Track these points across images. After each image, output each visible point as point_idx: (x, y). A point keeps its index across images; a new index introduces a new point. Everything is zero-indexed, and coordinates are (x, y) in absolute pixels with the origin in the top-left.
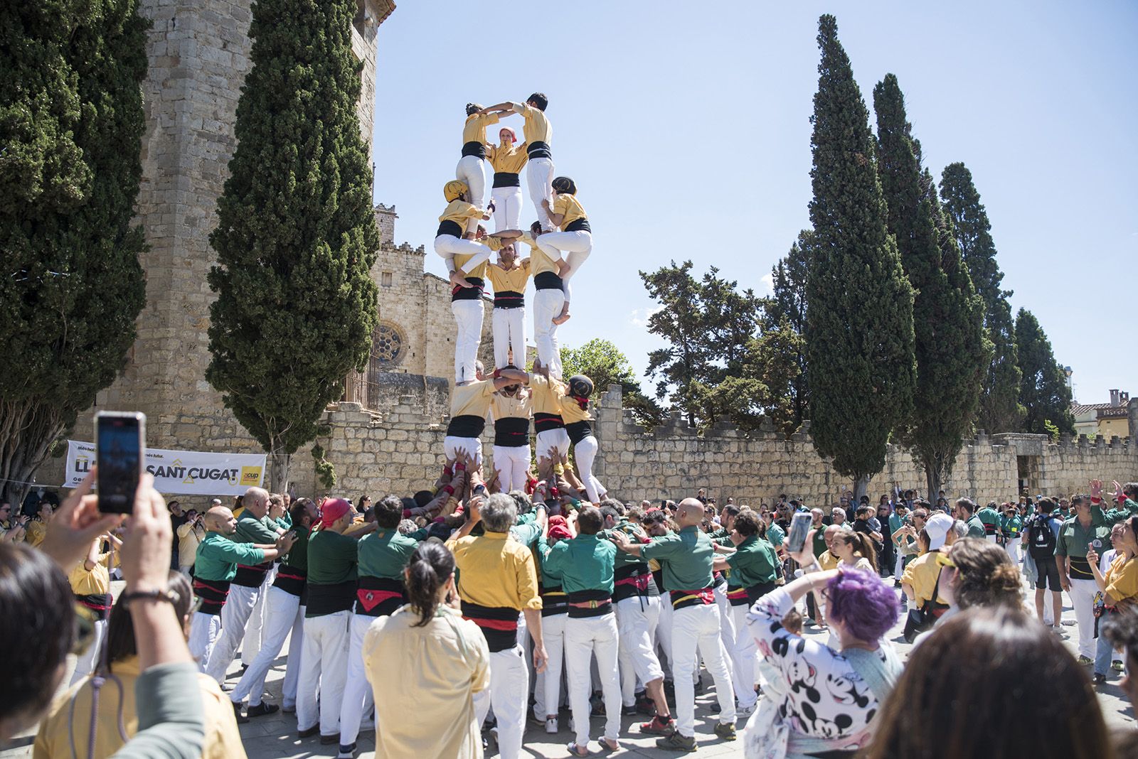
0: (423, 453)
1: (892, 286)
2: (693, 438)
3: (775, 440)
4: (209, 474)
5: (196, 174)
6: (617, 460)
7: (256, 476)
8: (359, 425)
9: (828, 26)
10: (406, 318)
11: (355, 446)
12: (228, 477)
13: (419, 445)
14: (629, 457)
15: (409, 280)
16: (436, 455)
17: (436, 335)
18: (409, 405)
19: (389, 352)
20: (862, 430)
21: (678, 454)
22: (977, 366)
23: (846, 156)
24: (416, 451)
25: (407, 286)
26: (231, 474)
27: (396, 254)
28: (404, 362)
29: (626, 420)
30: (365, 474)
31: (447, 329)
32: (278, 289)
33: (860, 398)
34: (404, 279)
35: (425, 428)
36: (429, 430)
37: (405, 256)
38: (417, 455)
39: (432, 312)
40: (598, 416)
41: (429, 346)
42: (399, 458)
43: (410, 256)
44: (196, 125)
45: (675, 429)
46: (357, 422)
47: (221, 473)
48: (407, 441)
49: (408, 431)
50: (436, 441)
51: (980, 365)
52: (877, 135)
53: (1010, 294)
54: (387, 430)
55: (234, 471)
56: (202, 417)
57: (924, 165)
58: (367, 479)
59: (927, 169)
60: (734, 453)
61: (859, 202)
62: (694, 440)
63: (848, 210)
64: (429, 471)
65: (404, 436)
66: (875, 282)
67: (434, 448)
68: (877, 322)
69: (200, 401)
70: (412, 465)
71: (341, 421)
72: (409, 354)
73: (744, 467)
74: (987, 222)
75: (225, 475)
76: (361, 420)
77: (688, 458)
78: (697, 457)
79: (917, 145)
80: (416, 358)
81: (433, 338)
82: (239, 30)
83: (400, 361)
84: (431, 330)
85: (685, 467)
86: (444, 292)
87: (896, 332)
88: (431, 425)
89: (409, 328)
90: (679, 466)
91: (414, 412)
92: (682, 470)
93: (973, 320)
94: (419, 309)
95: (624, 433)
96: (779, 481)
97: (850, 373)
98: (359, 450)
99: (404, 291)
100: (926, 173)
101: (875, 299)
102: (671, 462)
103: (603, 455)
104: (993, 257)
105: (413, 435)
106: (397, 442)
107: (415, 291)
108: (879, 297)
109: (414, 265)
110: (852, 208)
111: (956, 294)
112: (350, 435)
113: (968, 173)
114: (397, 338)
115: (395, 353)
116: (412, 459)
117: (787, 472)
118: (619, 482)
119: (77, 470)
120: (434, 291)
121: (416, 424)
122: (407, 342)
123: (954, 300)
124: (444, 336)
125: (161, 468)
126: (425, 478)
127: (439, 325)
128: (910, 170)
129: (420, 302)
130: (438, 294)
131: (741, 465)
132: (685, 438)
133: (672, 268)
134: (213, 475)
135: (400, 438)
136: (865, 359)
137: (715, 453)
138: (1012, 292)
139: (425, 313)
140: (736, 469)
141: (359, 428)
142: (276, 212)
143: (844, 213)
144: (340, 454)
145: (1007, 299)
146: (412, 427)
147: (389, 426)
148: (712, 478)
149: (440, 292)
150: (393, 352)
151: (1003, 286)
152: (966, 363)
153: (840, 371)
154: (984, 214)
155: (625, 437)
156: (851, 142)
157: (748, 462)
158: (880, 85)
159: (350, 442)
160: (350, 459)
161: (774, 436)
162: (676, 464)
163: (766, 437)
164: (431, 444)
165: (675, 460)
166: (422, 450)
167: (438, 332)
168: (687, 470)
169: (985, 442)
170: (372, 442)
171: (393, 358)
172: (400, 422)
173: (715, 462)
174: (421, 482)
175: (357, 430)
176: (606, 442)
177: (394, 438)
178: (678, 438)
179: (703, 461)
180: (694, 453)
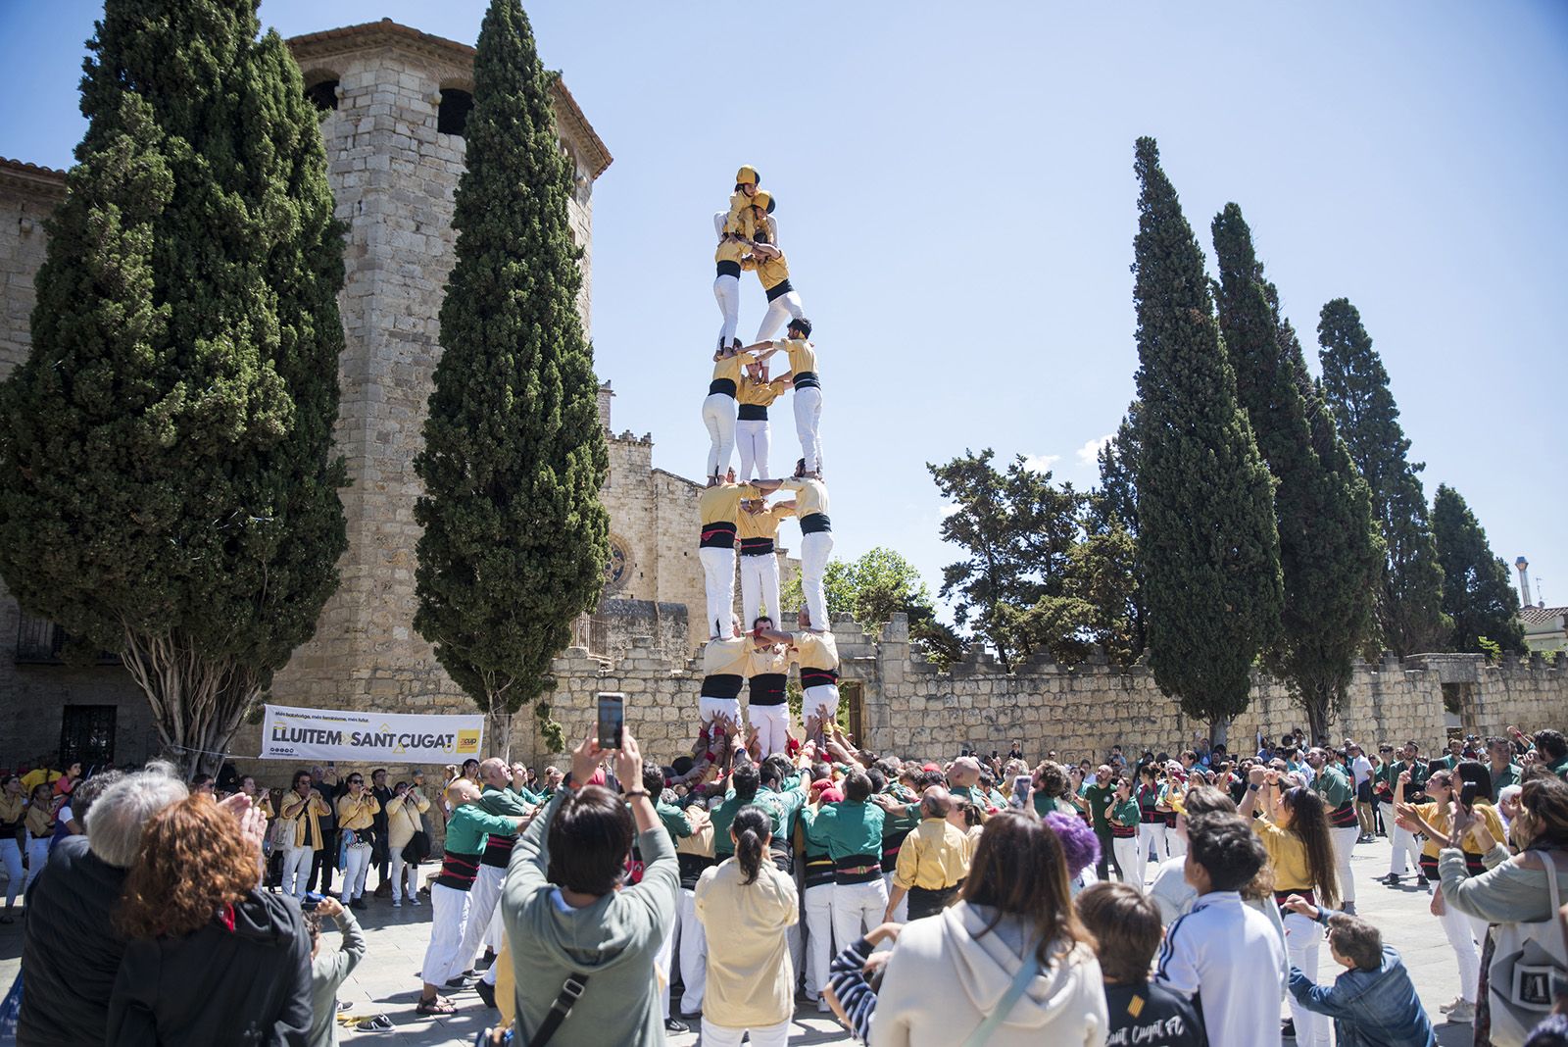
0: (664, 706)
1: (1245, 475)
2: (1001, 676)
3: (1108, 675)
4: (421, 740)
5: (388, 381)
6: (905, 708)
7: (473, 741)
8: (586, 674)
9: (1146, 151)
10: (630, 528)
11: (583, 700)
12: (443, 744)
13: (658, 697)
14: (919, 703)
15: (633, 479)
16: (680, 709)
17: (670, 549)
18: (646, 648)
19: (610, 572)
20: (1215, 660)
21: (983, 697)
22: (1365, 572)
23: (1177, 313)
24: (655, 704)
25: (631, 487)
26: (446, 740)
27: (615, 446)
28: (630, 585)
29: (914, 656)
31: (683, 540)
32: (496, 524)
33: (1211, 619)
34: (626, 477)
35: (665, 675)
36: (670, 678)
37: (627, 448)
38: (658, 709)
39: (664, 519)
40: (879, 652)
41: (661, 563)
42: (635, 713)
43: (633, 448)
44: (388, 323)
45: (978, 665)
46: (583, 671)
47: (435, 739)
48: (644, 692)
49: (645, 680)
50: (680, 691)
51: (1370, 569)
52: (1219, 281)
53: (1421, 467)
54: (619, 680)
55: (450, 737)
56: (400, 670)
57: (1282, 315)
59: (1287, 320)
60: (1054, 694)
61: (1198, 370)
62: (1003, 679)
63: (1184, 381)
64: (672, 728)
65: (641, 686)
66: (1222, 471)
67: (676, 699)
68: (1227, 521)
69: (398, 651)
70: (652, 722)
71: (564, 670)
72: (636, 574)
73: (1069, 712)
74: (1384, 374)
75: (440, 742)
76: (588, 668)
77: (995, 702)
78: (1006, 701)
79: (1271, 291)
80: (644, 579)
81: (665, 552)
82: (434, 208)
83: (625, 583)
84: (663, 542)
85: (993, 713)
86: (679, 493)
87: (1252, 533)
88: (673, 672)
89: (635, 541)
90: (984, 713)
91: (651, 657)
92: (989, 718)
93: (1357, 512)
94: (647, 516)
95: (913, 673)
96: (1116, 728)
97: (1197, 588)
98: (587, 705)
99: (626, 494)
100: (1286, 325)
101: (1223, 492)
102: (973, 708)
103: (887, 702)
104: (1395, 420)
105: (651, 685)
106: (632, 694)
107: (641, 493)
108: (1228, 490)
109: (638, 459)
110: (1189, 378)
111: (1332, 479)
112: (576, 687)
113: (1354, 311)
114: (620, 555)
115: (618, 574)
116: (651, 715)
117: (1126, 715)
118: (908, 736)
119: (275, 738)
120: (664, 492)
121: (655, 671)
122: (633, 558)
123: (1329, 487)
124: (680, 549)
125: (368, 735)
126: (667, 738)
127: (673, 535)
128: (1263, 323)
129: (647, 506)
130: (670, 496)
131: (1065, 709)
132: (991, 677)
133: (968, 459)
134: (426, 742)
135: (636, 689)
136: (1214, 569)
137: (1030, 695)
138: (1424, 464)
139: (654, 520)
140: (1058, 714)
141: (586, 678)
142: (491, 433)
143: (1179, 385)
144: (563, 711)
145: (1418, 475)
146: (650, 675)
147: (621, 675)
148: (1027, 726)
149: (672, 493)
150: (615, 572)
151: (1411, 457)
152: (1351, 567)
153: (1182, 586)
154: (1379, 363)
155: (914, 678)
156: (1183, 295)
157: (1074, 704)
158: (1219, 218)
159: (576, 695)
160: (576, 717)
161: (1106, 670)
162: (981, 710)
163: (1095, 671)
164: (673, 696)
165: (980, 705)
166: (663, 703)
167: (671, 544)
168: (994, 718)
169: (1395, 667)
171: (615, 580)
172: (635, 669)
173: (1030, 706)
174: (662, 742)
175: (583, 680)
176: (891, 686)
177: (629, 689)
178: (981, 677)
179: (1015, 705)
180: (1004, 695)
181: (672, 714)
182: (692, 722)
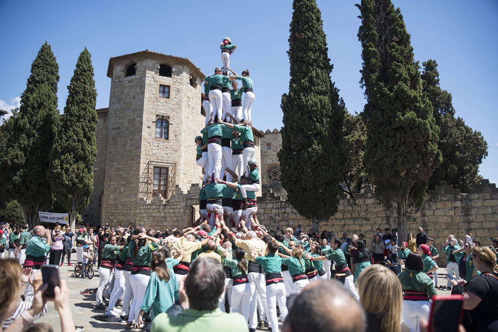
0: (161, 213)
2: (278, 201)
11: (142, 211)
13: (159, 210)
16: (165, 213)
21: (269, 209)
24: (159, 212)
30: (144, 220)
38: (159, 213)
42: (154, 214)
45: (266, 197)
49: (157, 205)
58: (145, 221)
62: (279, 202)
65: (155, 207)
75: (62, 219)
77: (274, 211)
78: (280, 210)
85: (273, 215)
90: (269, 215)
92: (271, 217)
98: (143, 212)
102: (264, 213)
105: (158, 207)
106: (153, 209)
112: (141, 208)
116: (157, 215)
132: (273, 201)
146: (158, 204)
148: (290, 221)
160: (140, 215)
162: (268, 214)
164: (163, 209)
165: (267, 212)
168: (274, 217)
170: (146, 210)
172: (154, 202)
175: (143, 206)
177: (153, 208)
178: (268, 202)
179: (285, 212)
180: (279, 209)
181: (163, 215)
182: (168, 217)
